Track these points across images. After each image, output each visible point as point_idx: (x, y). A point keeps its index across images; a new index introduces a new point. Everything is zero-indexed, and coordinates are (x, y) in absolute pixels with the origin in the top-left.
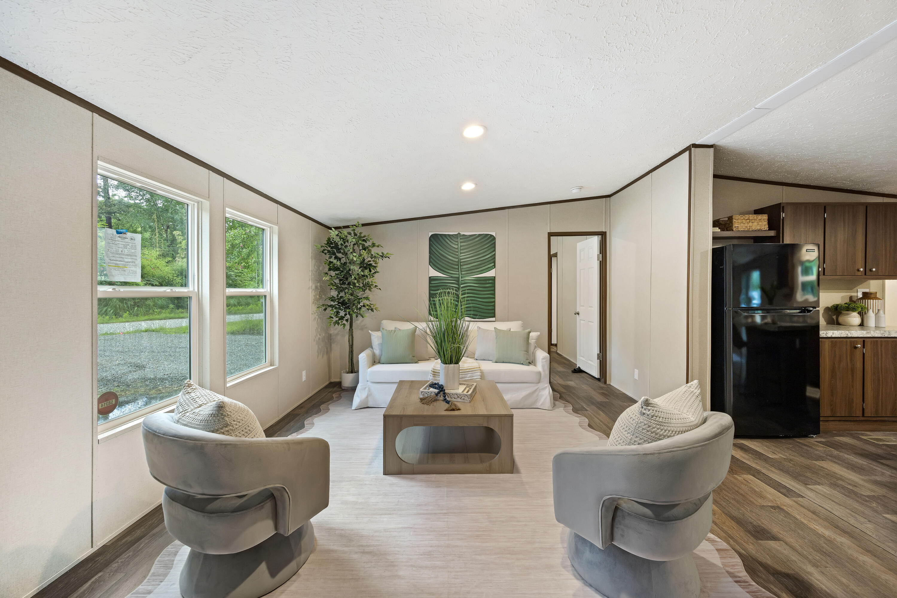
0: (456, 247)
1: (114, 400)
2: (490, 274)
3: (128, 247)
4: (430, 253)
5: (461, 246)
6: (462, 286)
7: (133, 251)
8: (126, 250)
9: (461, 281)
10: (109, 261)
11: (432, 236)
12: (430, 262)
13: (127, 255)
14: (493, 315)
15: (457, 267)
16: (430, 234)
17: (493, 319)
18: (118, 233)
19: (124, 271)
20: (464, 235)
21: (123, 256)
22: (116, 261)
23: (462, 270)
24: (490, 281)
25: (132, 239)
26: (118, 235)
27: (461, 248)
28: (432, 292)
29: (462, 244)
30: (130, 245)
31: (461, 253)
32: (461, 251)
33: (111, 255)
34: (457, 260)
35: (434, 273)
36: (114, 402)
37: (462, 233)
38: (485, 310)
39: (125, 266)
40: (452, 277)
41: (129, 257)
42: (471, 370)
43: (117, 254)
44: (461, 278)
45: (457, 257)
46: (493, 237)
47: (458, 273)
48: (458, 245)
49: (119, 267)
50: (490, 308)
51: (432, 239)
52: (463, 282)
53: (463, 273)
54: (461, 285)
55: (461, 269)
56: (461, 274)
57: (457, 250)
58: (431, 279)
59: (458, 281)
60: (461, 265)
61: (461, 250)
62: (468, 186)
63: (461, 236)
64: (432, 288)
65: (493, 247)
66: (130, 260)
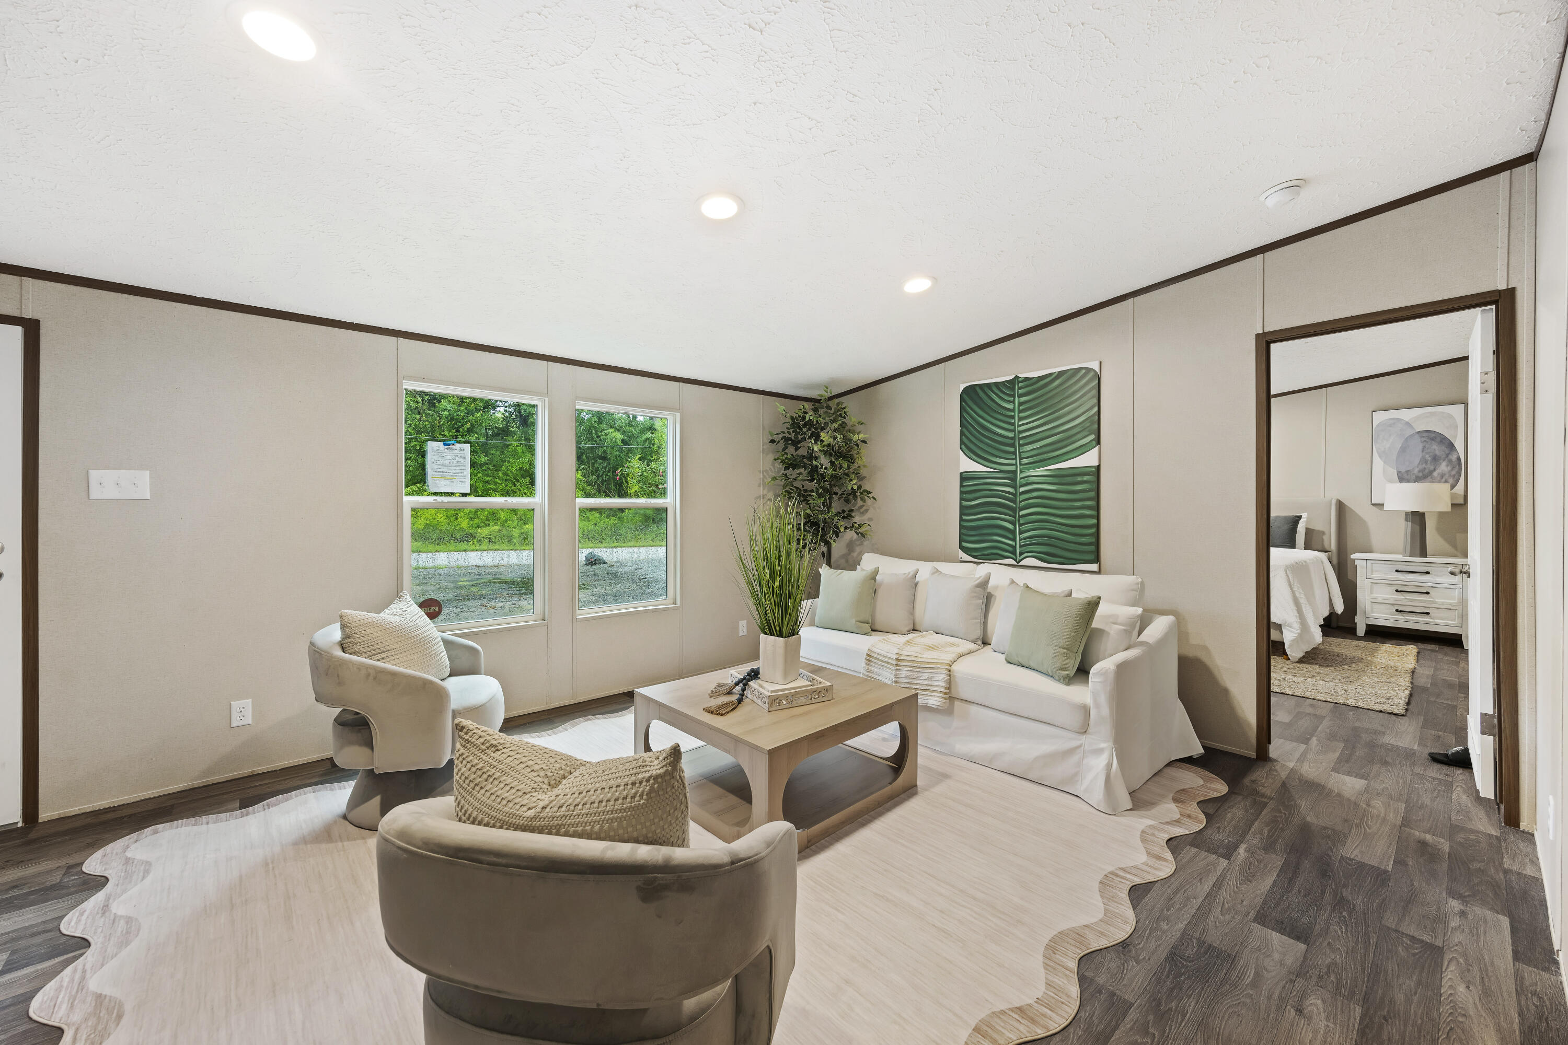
0: (1010, 406)
1: (437, 608)
2: (1088, 459)
3: (457, 458)
4: (962, 425)
5: (1020, 404)
6: (1022, 489)
7: (462, 461)
8: (454, 461)
9: (1021, 478)
10: (434, 473)
11: (965, 390)
12: (962, 442)
13: (456, 466)
14: (1092, 557)
15: (1012, 449)
16: (963, 387)
17: (1094, 567)
18: (445, 445)
19: (453, 482)
20: (1026, 379)
21: (450, 468)
22: (443, 472)
23: (1023, 455)
24: (1086, 478)
25: (461, 450)
26: (446, 447)
27: (1021, 408)
28: (965, 503)
29: (1023, 399)
30: (459, 455)
31: (1020, 419)
32: (1022, 415)
33: (436, 467)
34: (1011, 435)
35: (969, 465)
36: (437, 610)
37: (1023, 376)
38: (1072, 545)
39: (453, 477)
40: (1002, 471)
41: (458, 468)
42: (930, 666)
43: (444, 466)
44: (1021, 472)
45: (1012, 427)
46: (1092, 374)
47: (1014, 462)
48: (1013, 402)
49: (445, 478)
50: (1083, 540)
51: (965, 396)
52: (1024, 481)
53: (1025, 461)
54: (1020, 487)
55: (1020, 453)
56: (1021, 465)
57: (1013, 414)
58: (964, 477)
59: (1014, 479)
60: (1020, 445)
61: (1020, 411)
62: (917, 285)
63: (1022, 382)
64: (966, 496)
65: (1093, 397)
66: (458, 471)
